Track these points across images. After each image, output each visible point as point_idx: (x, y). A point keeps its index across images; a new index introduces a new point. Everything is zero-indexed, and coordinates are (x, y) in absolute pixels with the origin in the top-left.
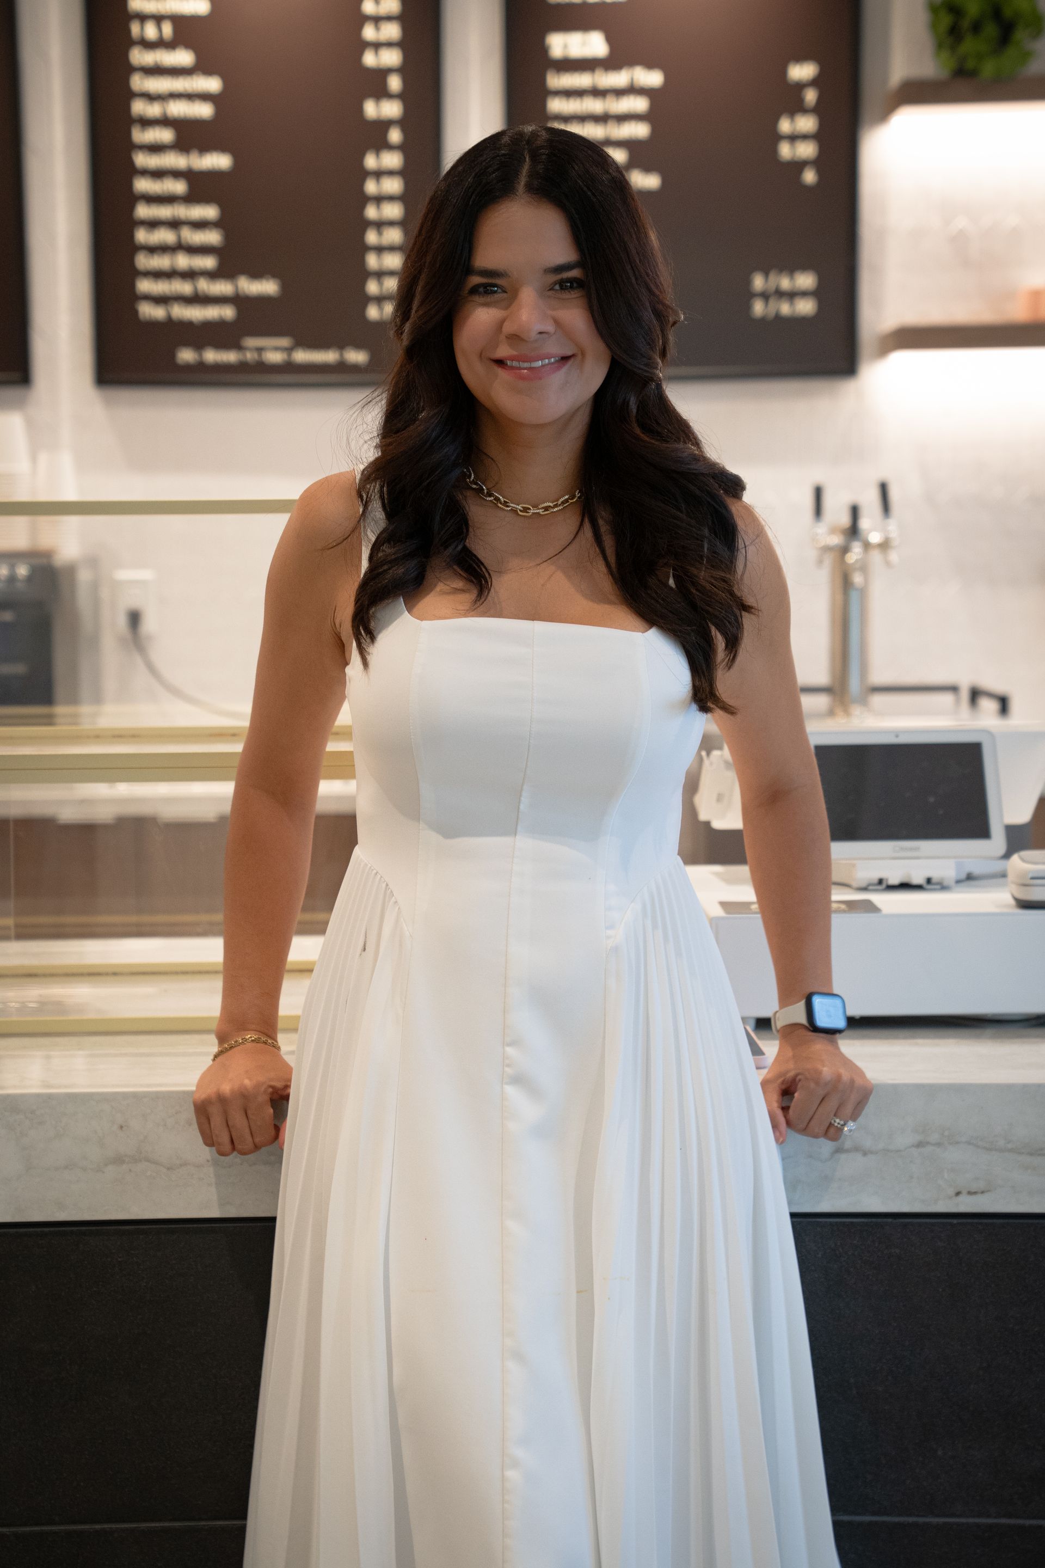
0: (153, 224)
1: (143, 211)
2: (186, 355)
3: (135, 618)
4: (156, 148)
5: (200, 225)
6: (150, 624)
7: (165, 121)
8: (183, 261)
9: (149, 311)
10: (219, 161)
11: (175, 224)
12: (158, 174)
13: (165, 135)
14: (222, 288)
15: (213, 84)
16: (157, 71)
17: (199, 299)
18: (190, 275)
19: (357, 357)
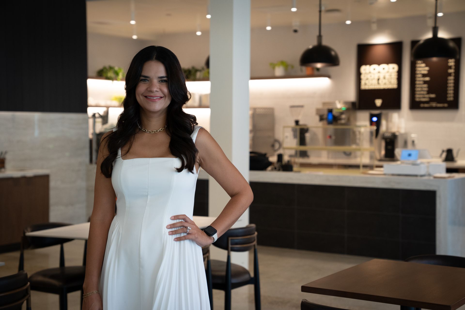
0: (418, 88)
1: (417, 86)
2: (422, 105)
3: (413, 142)
4: (419, 77)
5: (425, 87)
6: (416, 142)
7: (421, 74)
8: (422, 92)
9: (417, 100)
10: (427, 79)
11: (421, 88)
12: (419, 81)
13: (420, 76)
14: (427, 96)
15: (427, 68)
16: (420, 67)
17: (424, 98)
18: (423, 94)
19: (446, 105)
